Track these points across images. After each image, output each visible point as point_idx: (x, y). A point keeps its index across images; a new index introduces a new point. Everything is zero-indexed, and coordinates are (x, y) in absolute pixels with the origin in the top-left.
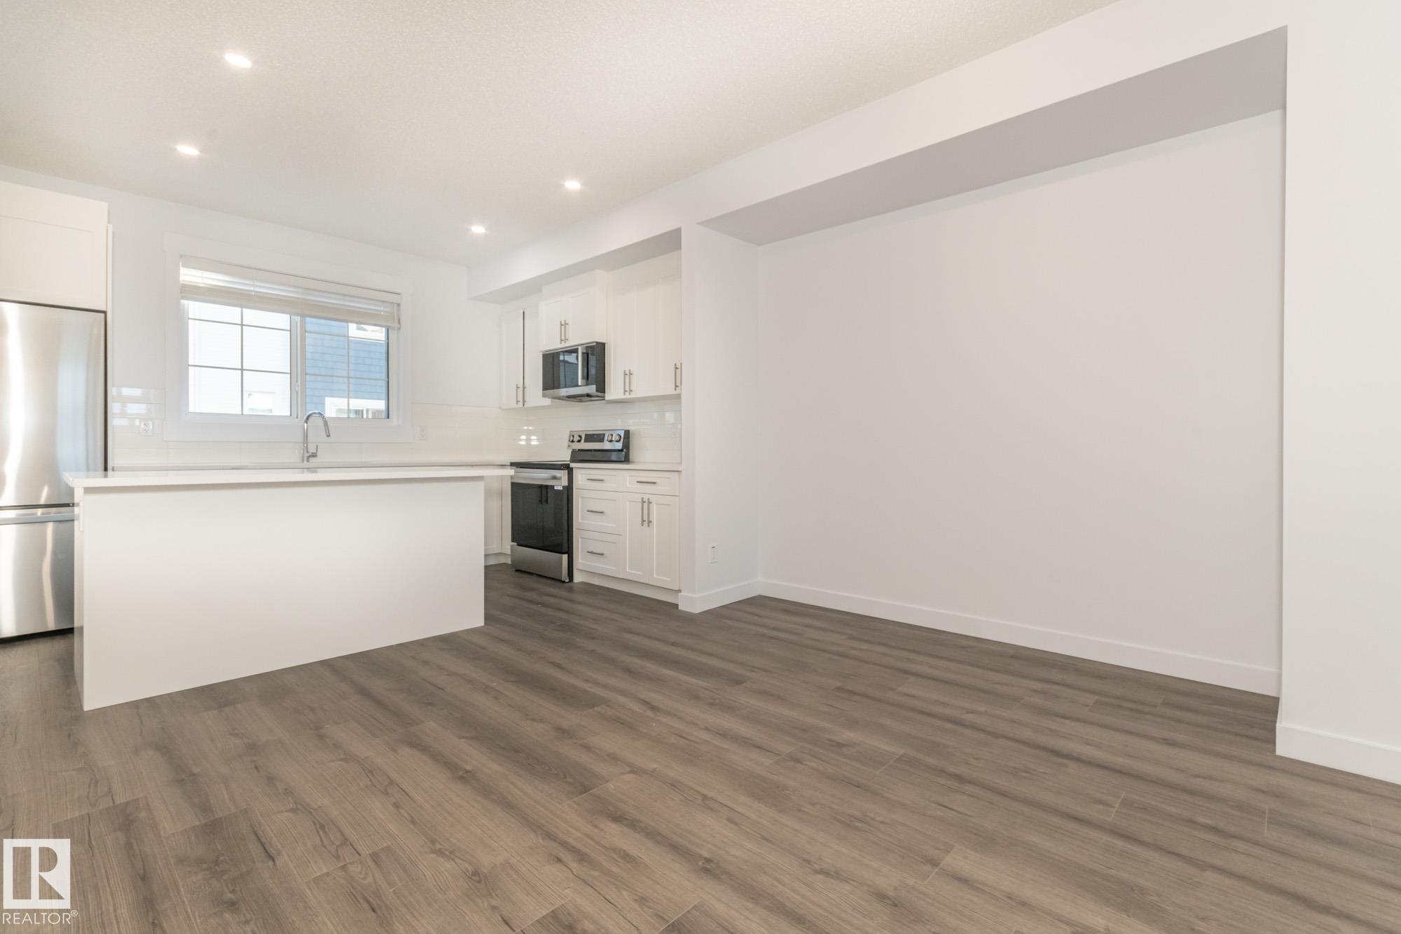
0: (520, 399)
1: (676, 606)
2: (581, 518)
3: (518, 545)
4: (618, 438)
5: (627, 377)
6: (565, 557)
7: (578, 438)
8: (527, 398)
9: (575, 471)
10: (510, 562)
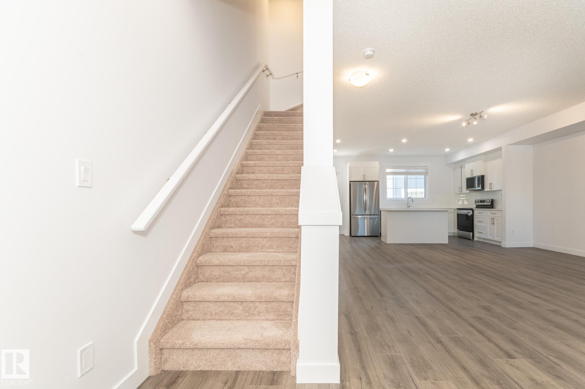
0: (460, 190)
1: (501, 246)
2: (476, 223)
3: (459, 230)
4: (489, 201)
5: (490, 185)
6: (471, 233)
7: (478, 202)
8: (462, 191)
9: (474, 211)
10: (457, 235)
